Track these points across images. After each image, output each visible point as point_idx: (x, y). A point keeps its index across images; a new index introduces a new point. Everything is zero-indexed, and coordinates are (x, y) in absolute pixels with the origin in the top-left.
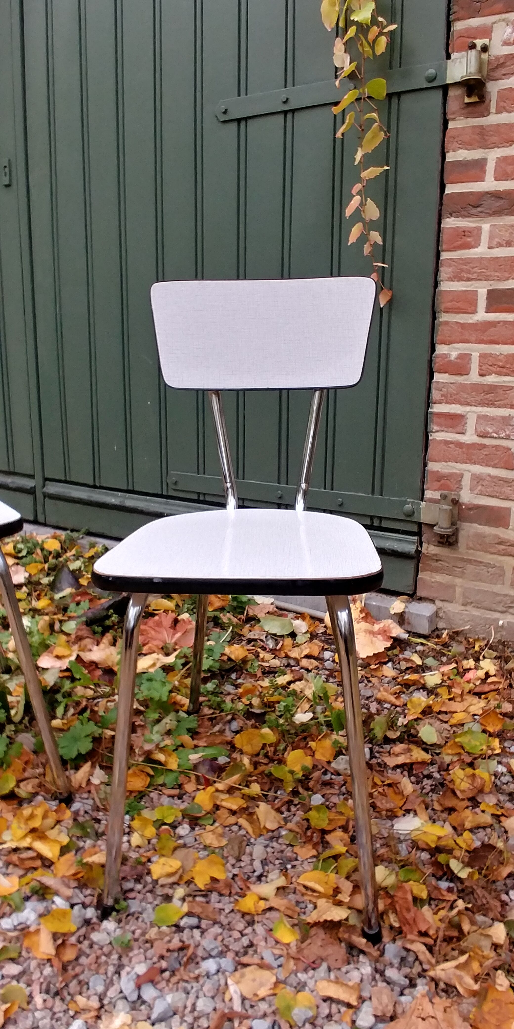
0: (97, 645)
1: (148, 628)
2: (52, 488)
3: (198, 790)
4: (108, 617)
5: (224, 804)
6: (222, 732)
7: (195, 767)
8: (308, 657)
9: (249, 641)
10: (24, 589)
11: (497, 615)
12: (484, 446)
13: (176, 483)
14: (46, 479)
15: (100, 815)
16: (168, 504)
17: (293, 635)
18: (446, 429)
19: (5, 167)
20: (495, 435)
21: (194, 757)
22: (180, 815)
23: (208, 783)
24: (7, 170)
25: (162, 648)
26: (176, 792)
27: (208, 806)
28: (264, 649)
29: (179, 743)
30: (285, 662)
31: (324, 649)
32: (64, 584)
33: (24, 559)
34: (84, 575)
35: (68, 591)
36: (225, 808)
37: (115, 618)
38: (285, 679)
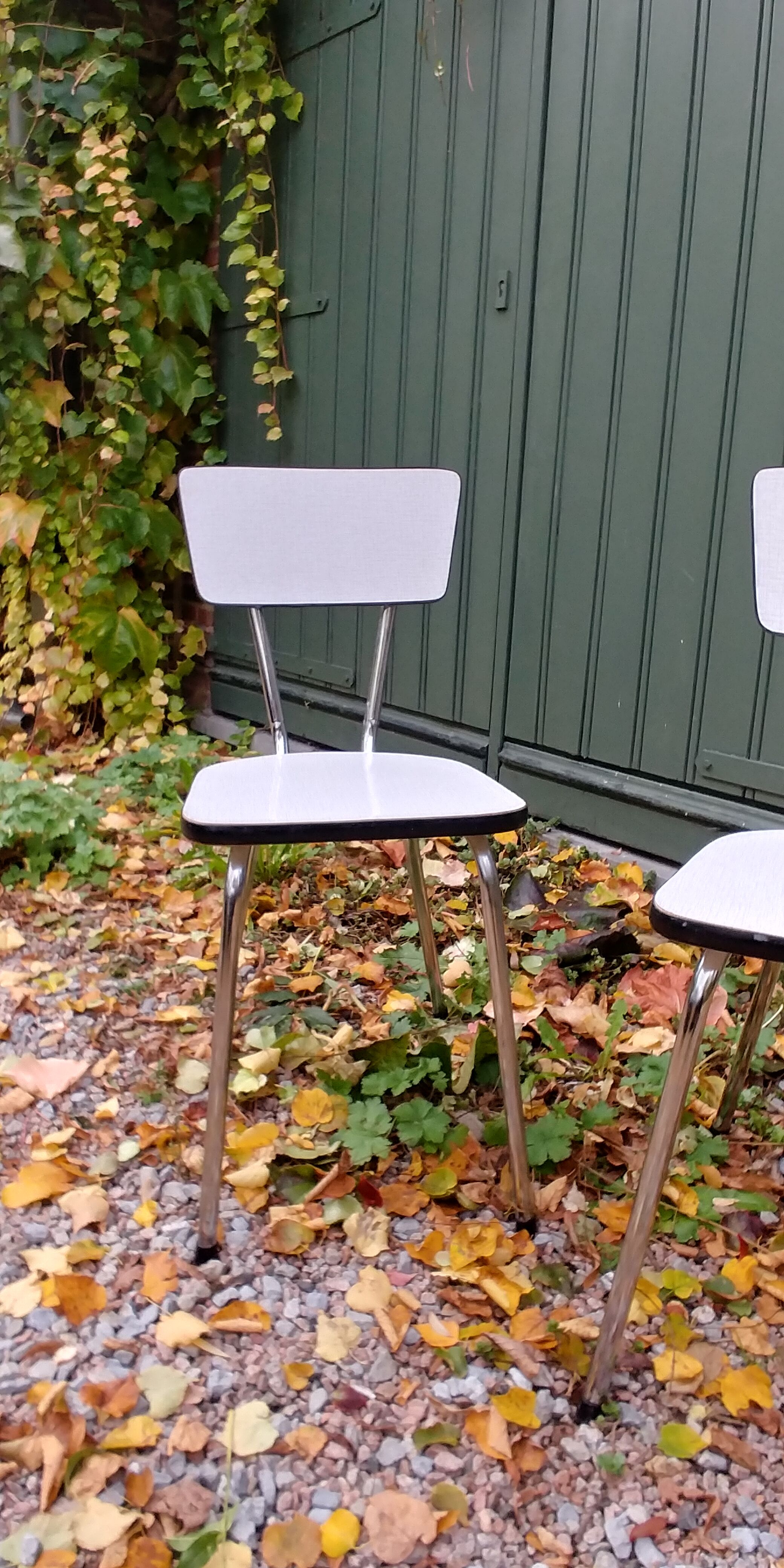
0: (572, 999)
1: (648, 986)
2: (514, 753)
3: (728, 1256)
4: (589, 958)
5: (770, 1288)
6: (767, 1172)
7: (725, 1220)
10: (463, 895)
13: (709, 768)
14: (506, 739)
15: (576, 1260)
16: (693, 798)
19: (502, 282)
21: (722, 1203)
22: (700, 1288)
23: (746, 1250)
24: (504, 286)
25: (670, 1020)
26: (694, 1251)
27: (745, 1287)
29: (698, 1176)
32: (524, 897)
33: (464, 852)
34: (552, 889)
35: (528, 909)
36: (771, 1295)
37: (600, 961)
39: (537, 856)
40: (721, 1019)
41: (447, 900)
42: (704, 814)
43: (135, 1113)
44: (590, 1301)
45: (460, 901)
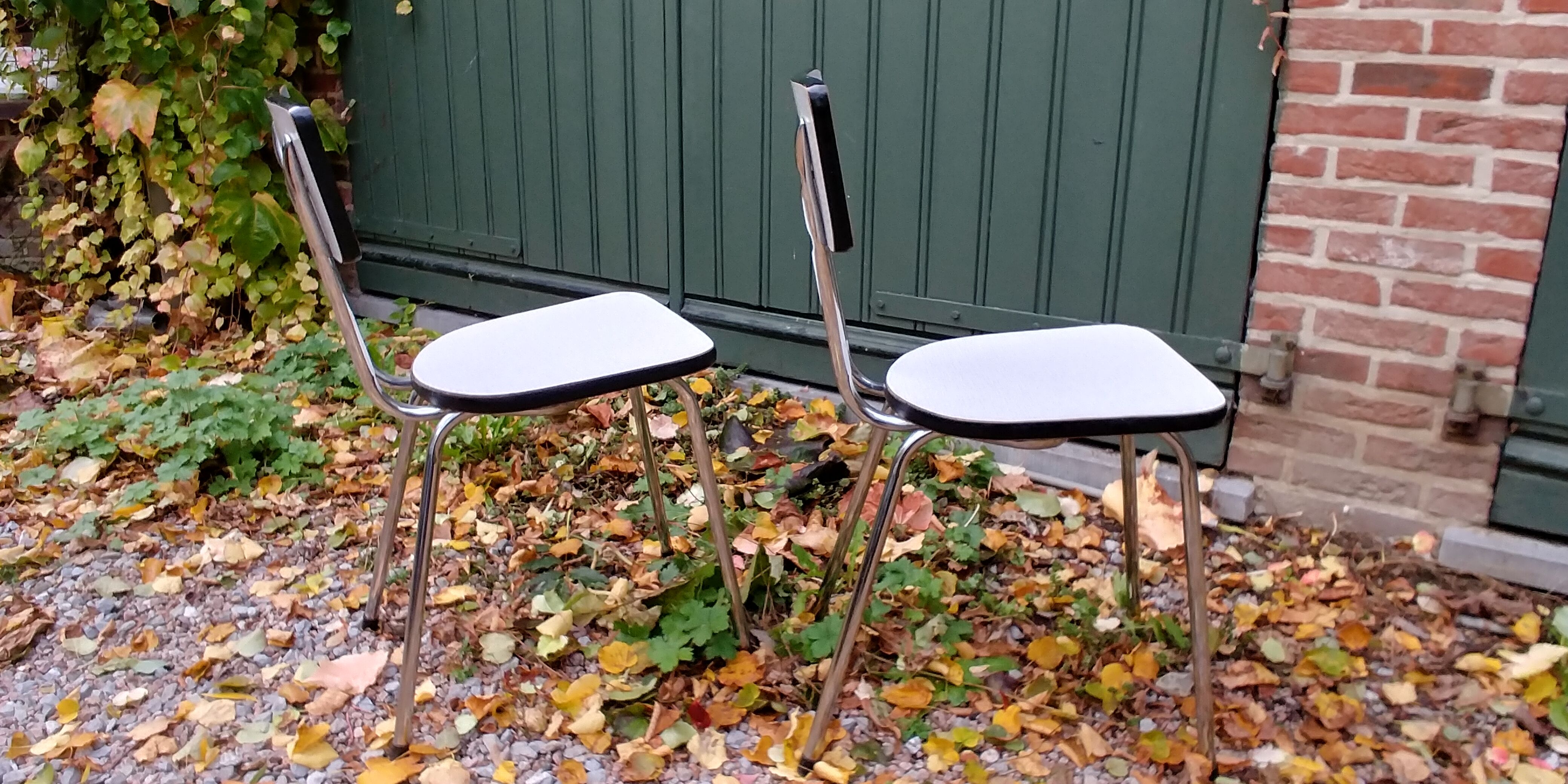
0: (805, 525)
2: (695, 308)
3: (994, 709)
4: (811, 488)
5: (1034, 726)
6: (1004, 639)
7: (986, 681)
8: (1089, 547)
9: (1005, 524)
10: (676, 446)
11: (1341, 499)
12: (1335, 273)
13: (882, 308)
14: (686, 296)
15: (881, 736)
16: (871, 335)
17: (1061, 517)
18: (1284, 248)
20: (1354, 259)
21: (978, 670)
22: (982, 737)
23: (1008, 702)
26: (968, 711)
27: (1016, 730)
28: (1026, 534)
29: (954, 652)
30: (1056, 552)
31: (1104, 538)
32: (735, 442)
33: (667, 406)
34: (757, 430)
35: (742, 451)
36: (1034, 731)
37: (821, 489)
38: (1065, 575)
39: (733, 402)
40: (932, 523)
41: (665, 453)
42: (883, 348)
43: (455, 690)
44: (902, 764)
45: (677, 452)
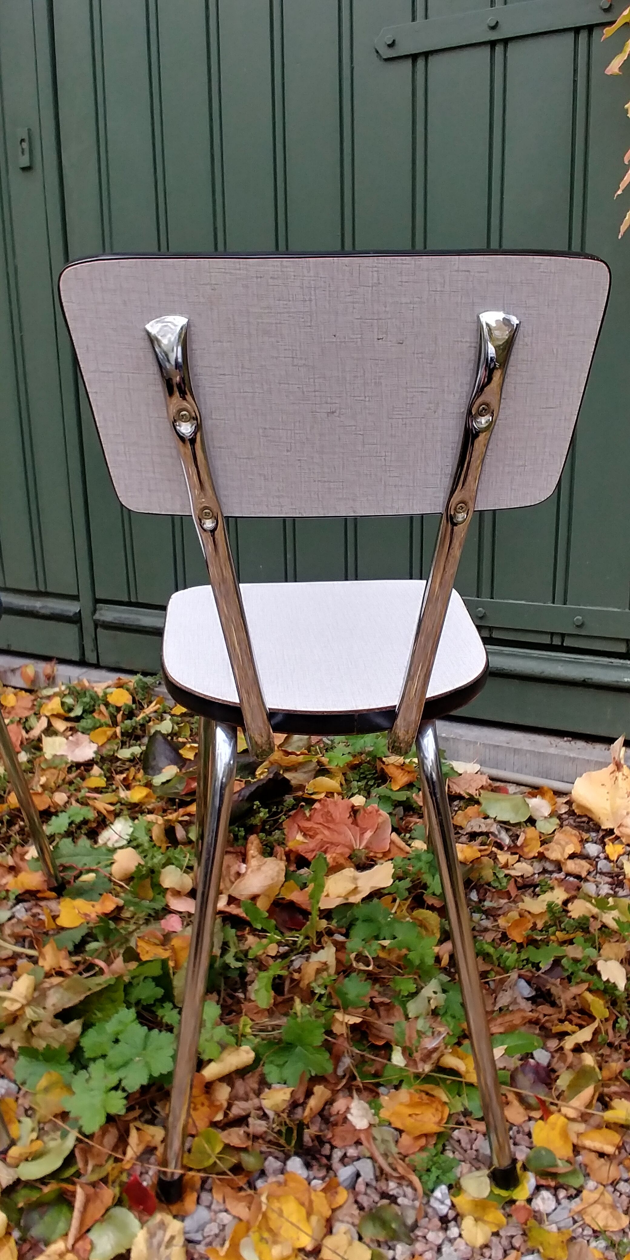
0: (245, 863)
1: (316, 826)
2: (108, 614)
3: (530, 1119)
4: (252, 812)
5: (588, 1143)
8: (572, 856)
9: (473, 836)
10: (97, 769)
15: (392, 1187)
17: (532, 821)
19: (23, 140)
23: (546, 1107)
24: (25, 145)
25: (350, 857)
28: (500, 846)
29: (461, 1032)
30: (538, 867)
31: (583, 842)
32: (161, 760)
33: (83, 723)
34: (184, 744)
35: (170, 771)
36: (590, 1150)
37: (263, 814)
38: (558, 895)
39: (155, 712)
40: (392, 842)
41: (83, 779)
44: (431, 1236)
45: (96, 778)
